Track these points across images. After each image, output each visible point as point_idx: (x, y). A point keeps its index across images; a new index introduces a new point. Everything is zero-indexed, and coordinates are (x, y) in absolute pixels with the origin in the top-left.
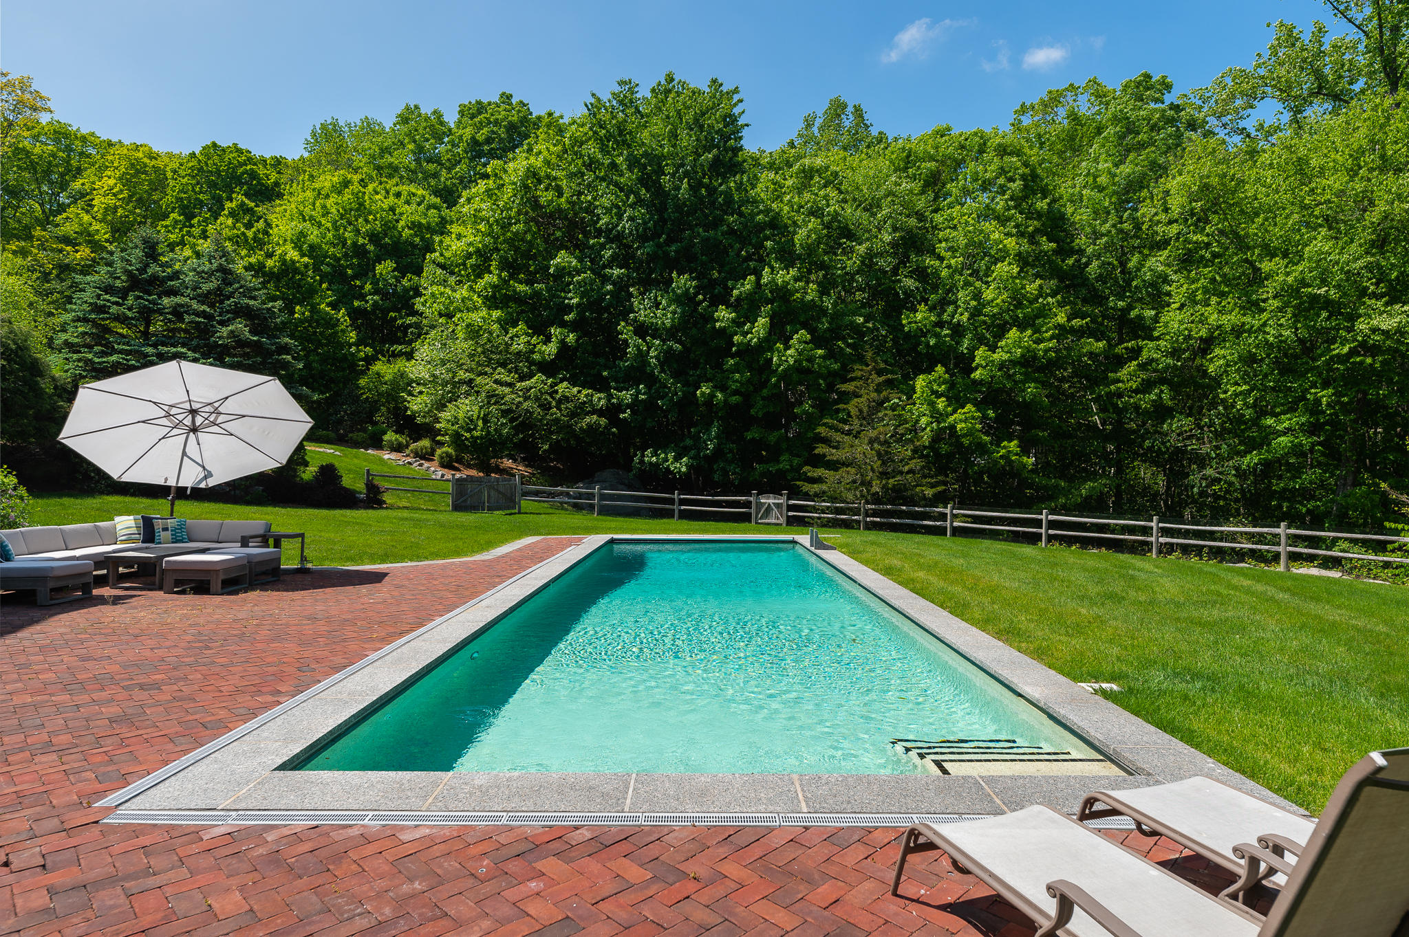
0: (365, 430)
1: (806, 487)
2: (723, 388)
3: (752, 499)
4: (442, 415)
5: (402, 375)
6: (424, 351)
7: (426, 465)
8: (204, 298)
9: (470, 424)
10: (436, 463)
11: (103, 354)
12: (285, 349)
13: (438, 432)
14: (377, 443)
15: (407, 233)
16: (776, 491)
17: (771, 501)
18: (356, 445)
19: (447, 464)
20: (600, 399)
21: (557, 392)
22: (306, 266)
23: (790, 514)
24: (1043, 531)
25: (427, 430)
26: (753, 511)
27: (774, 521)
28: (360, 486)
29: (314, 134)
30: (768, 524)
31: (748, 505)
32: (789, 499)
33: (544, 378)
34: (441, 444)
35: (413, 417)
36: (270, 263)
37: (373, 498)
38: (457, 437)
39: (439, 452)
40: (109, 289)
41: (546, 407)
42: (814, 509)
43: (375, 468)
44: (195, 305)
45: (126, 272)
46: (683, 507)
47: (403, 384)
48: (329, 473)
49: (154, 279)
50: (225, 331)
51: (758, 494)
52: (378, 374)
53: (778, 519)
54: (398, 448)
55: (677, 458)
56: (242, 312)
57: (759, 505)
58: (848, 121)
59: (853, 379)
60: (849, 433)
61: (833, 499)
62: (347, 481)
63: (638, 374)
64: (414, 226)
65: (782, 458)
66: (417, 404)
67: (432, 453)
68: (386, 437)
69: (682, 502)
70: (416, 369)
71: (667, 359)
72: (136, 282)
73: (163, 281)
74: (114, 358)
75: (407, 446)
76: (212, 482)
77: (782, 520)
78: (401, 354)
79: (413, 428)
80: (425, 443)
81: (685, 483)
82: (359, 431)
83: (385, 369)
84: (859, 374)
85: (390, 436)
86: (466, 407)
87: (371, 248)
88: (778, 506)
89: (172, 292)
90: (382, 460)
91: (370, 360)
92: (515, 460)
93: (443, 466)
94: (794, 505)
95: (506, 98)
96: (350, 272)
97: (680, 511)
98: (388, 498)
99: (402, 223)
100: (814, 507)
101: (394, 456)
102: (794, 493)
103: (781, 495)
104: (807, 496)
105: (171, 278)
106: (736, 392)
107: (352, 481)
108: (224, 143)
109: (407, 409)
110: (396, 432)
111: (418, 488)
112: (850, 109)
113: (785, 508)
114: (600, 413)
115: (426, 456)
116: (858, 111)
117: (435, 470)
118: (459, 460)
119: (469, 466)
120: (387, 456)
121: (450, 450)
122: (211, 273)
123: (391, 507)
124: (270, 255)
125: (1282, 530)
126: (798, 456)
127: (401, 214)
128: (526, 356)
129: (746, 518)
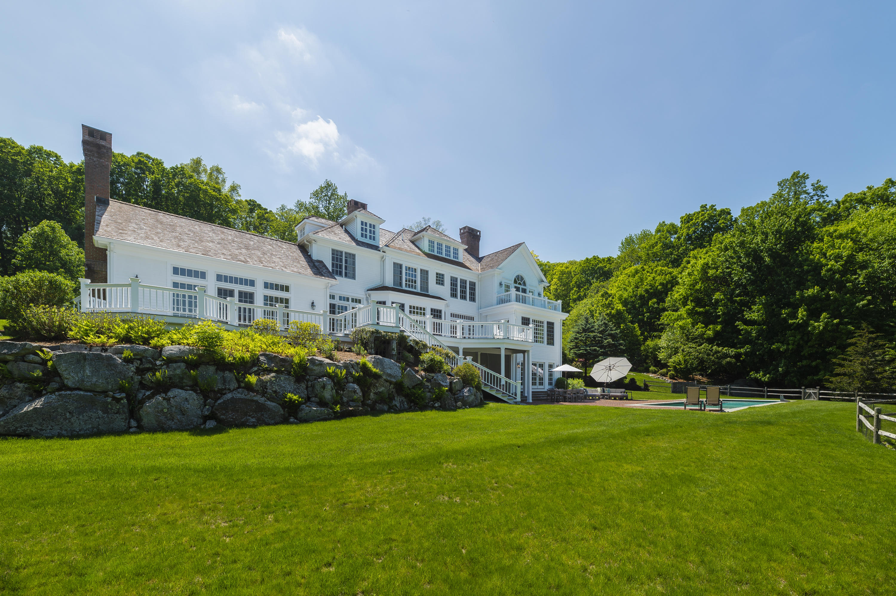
0: (643, 366)
1: (828, 385)
3: (802, 390)
4: (670, 360)
5: (657, 345)
6: (664, 336)
7: (664, 378)
8: (601, 332)
9: (679, 364)
10: (668, 377)
11: (578, 350)
12: (621, 344)
13: (669, 366)
14: (647, 371)
15: (659, 287)
16: (814, 387)
17: (811, 391)
18: (640, 372)
19: (672, 377)
20: (732, 351)
21: (713, 350)
22: (624, 310)
23: (820, 396)
25: (665, 366)
26: (802, 395)
28: (642, 385)
29: (622, 243)
31: (800, 393)
32: (820, 390)
33: (707, 345)
34: (670, 371)
35: (660, 360)
36: (613, 311)
37: (646, 388)
38: (675, 367)
39: (669, 373)
40: (578, 333)
41: (708, 355)
43: (647, 379)
44: (598, 335)
45: (582, 328)
46: (769, 394)
47: (657, 348)
48: (633, 380)
49: (589, 328)
50: (606, 341)
51: (805, 388)
52: (648, 345)
53: (814, 398)
54: (655, 372)
55: (764, 375)
56: (610, 335)
57: (805, 393)
61: (841, 390)
62: (638, 383)
63: (747, 340)
64: (661, 284)
66: (661, 356)
67: (667, 374)
68: (650, 369)
69: (768, 392)
70: (662, 342)
71: (760, 333)
72: (585, 330)
73: (590, 329)
74: (581, 351)
75: (658, 371)
76: (612, 381)
77: (817, 398)
78: (656, 337)
79: (660, 365)
80: (665, 370)
81: (769, 384)
82: (641, 366)
83: (650, 343)
85: (652, 368)
86: (679, 357)
87: (646, 295)
88: (815, 393)
89: (592, 332)
90: (649, 376)
91: (645, 339)
92: (703, 376)
93: (670, 378)
94: (822, 392)
96: (637, 306)
97: (767, 395)
98: (650, 388)
99: (657, 284)
100: (832, 393)
101: (653, 375)
102: (823, 388)
103: (816, 388)
104: (828, 389)
105: (592, 328)
107: (640, 384)
108: (590, 257)
109: (658, 358)
110: (654, 366)
111: (661, 385)
113: (818, 394)
115: (664, 375)
117: (668, 380)
118: (677, 376)
119: (681, 379)
120: (651, 375)
121: (673, 373)
122: (602, 325)
123: (652, 391)
124: (613, 309)
127: (656, 280)
128: (701, 336)
129: (799, 398)
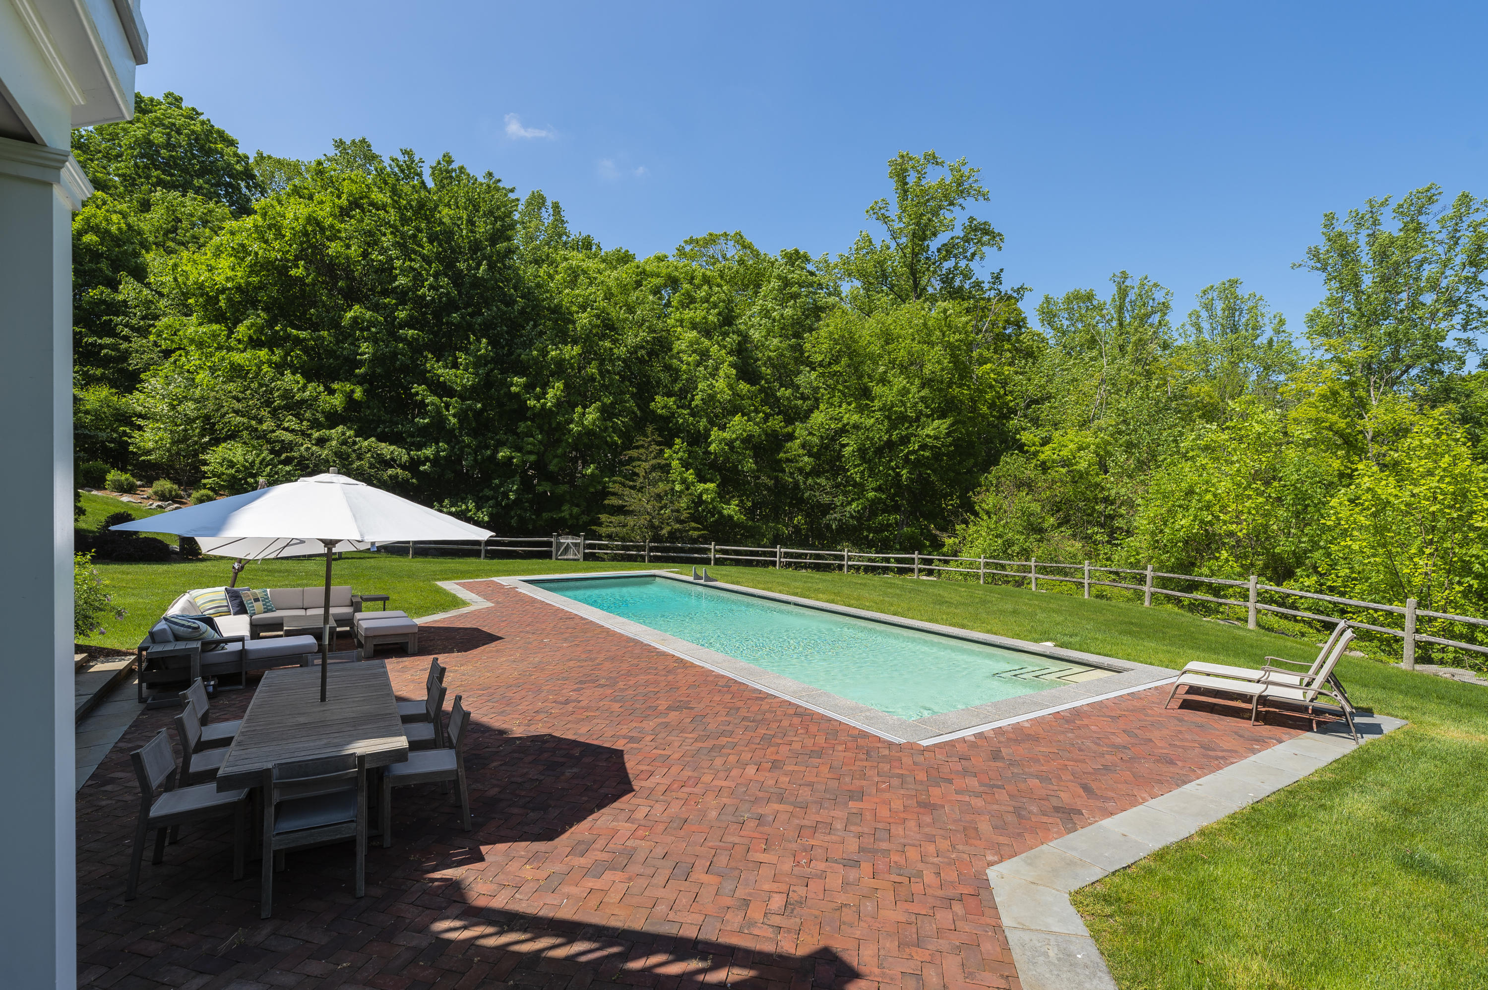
1: (601, 530)
2: (519, 449)
3: (552, 539)
16: (575, 534)
17: (569, 541)
20: (401, 454)
21: (356, 444)
23: (587, 551)
24: (777, 559)
26: (553, 549)
27: (571, 557)
30: (567, 560)
31: (549, 544)
32: (585, 539)
33: (346, 429)
42: (606, 547)
46: (489, 548)
51: (558, 537)
53: (576, 555)
55: (478, 509)
57: (559, 545)
58: (547, 216)
59: (637, 447)
60: (633, 488)
61: (623, 539)
65: (563, 508)
77: (580, 556)
84: (641, 443)
88: (576, 545)
94: (590, 544)
95: (176, 101)
100: (606, 545)
102: (590, 534)
103: (579, 536)
104: (600, 537)
106: (530, 453)
112: (549, 203)
113: (582, 547)
114: (403, 467)
116: (556, 207)
125: (916, 556)
126: (577, 506)
129: (547, 555)
